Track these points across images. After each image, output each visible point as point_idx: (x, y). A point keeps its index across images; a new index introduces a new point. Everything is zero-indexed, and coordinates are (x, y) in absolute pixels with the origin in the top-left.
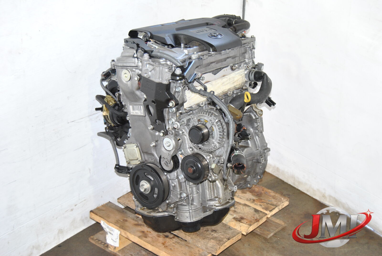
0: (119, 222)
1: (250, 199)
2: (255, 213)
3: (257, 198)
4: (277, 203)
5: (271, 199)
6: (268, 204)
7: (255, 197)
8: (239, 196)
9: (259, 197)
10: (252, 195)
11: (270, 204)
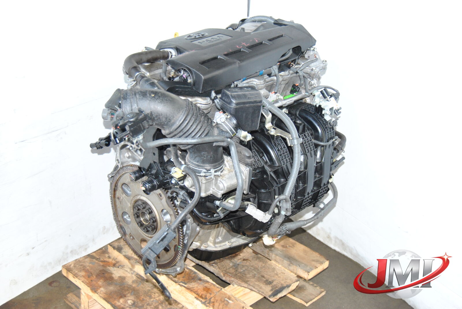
0: (291, 245)
1: (118, 267)
2: (123, 247)
3: (108, 268)
4: (85, 259)
5: (88, 266)
6: (97, 259)
7: (110, 270)
8: (132, 274)
9: (105, 269)
10: (112, 274)
11: (95, 259)
